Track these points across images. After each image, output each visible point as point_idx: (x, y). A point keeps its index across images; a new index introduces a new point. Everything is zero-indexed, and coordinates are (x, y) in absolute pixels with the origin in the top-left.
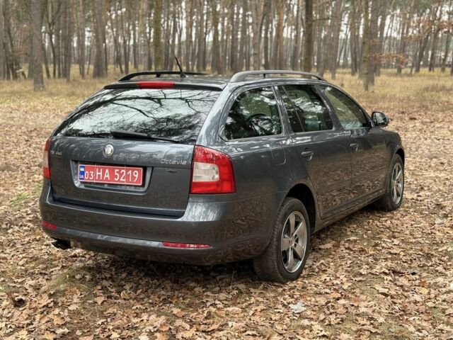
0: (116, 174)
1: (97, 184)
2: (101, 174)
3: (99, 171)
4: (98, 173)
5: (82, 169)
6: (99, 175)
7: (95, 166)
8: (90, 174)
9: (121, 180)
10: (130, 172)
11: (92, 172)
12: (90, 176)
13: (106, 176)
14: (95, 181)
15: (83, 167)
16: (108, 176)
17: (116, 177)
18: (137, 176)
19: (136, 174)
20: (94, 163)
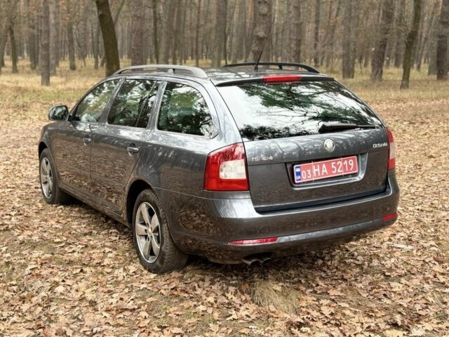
0: (333, 167)
1: (316, 181)
2: (318, 170)
3: (316, 168)
4: (315, 170)
5: (298, 170)
6: (317, 172)
7: (312, 163)
8: (307, 172)
9: (339, 171)
10: (346, 162)
11: (309, 171)
12: (308, 175)
13: (323, 171)
14: (313, 179)
15: (299, 167)
16: (326, 171)
17: (334, 169)
18: (352, 164)
19: (351, 162)
20: (310, 161)
